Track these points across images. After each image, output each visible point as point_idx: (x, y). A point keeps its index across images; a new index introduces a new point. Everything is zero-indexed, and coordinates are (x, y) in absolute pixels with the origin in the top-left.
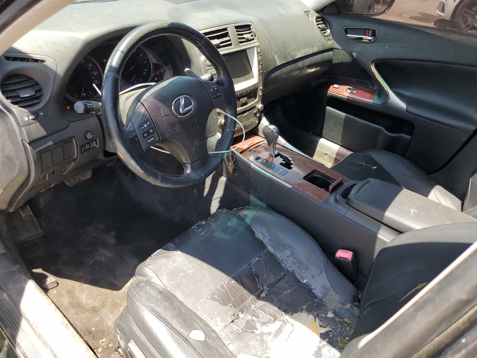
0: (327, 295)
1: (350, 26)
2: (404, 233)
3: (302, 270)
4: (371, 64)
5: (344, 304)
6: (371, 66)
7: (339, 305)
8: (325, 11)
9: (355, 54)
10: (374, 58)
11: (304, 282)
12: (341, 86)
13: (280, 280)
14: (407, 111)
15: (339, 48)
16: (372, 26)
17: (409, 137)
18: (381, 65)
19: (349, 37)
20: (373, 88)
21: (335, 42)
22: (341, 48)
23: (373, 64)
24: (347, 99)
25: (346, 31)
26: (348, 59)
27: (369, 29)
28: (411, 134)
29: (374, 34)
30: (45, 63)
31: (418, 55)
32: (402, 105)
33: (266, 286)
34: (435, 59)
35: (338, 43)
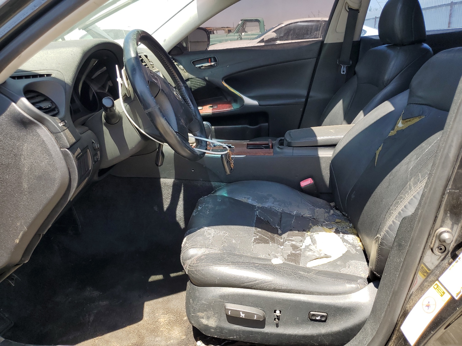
0: (314, 213)
1: (196, 59)
2: (339, 143)
3: (288, 206)
4: (222, 81)
5: (329, 213)
6: (223, 82)
7: (326, 215)
8: (172, 53)
9: (207, 78)
10: (222, 77)
11: (295, 214)
12: (204, 107)
13: (281, 218)
14: (260, 105)
15: (193, 77)
16: (212, 56)
17: (267, 124)
18: (229, 80)
19: (197, 67)
20: (227, 100)
21: (189, 74)
22: (195, 77)
23: (223, 81)
24: (212, 113)
25: (194, 63)
26: (203, 84)
27: (210, 58)
28: (267, 122)
29: (215, 60)
30: (52, 76)
31: (252, 65)
32: (255, 103)
33: (277, 225)
34: (262, 64)
35: (191, 74)
